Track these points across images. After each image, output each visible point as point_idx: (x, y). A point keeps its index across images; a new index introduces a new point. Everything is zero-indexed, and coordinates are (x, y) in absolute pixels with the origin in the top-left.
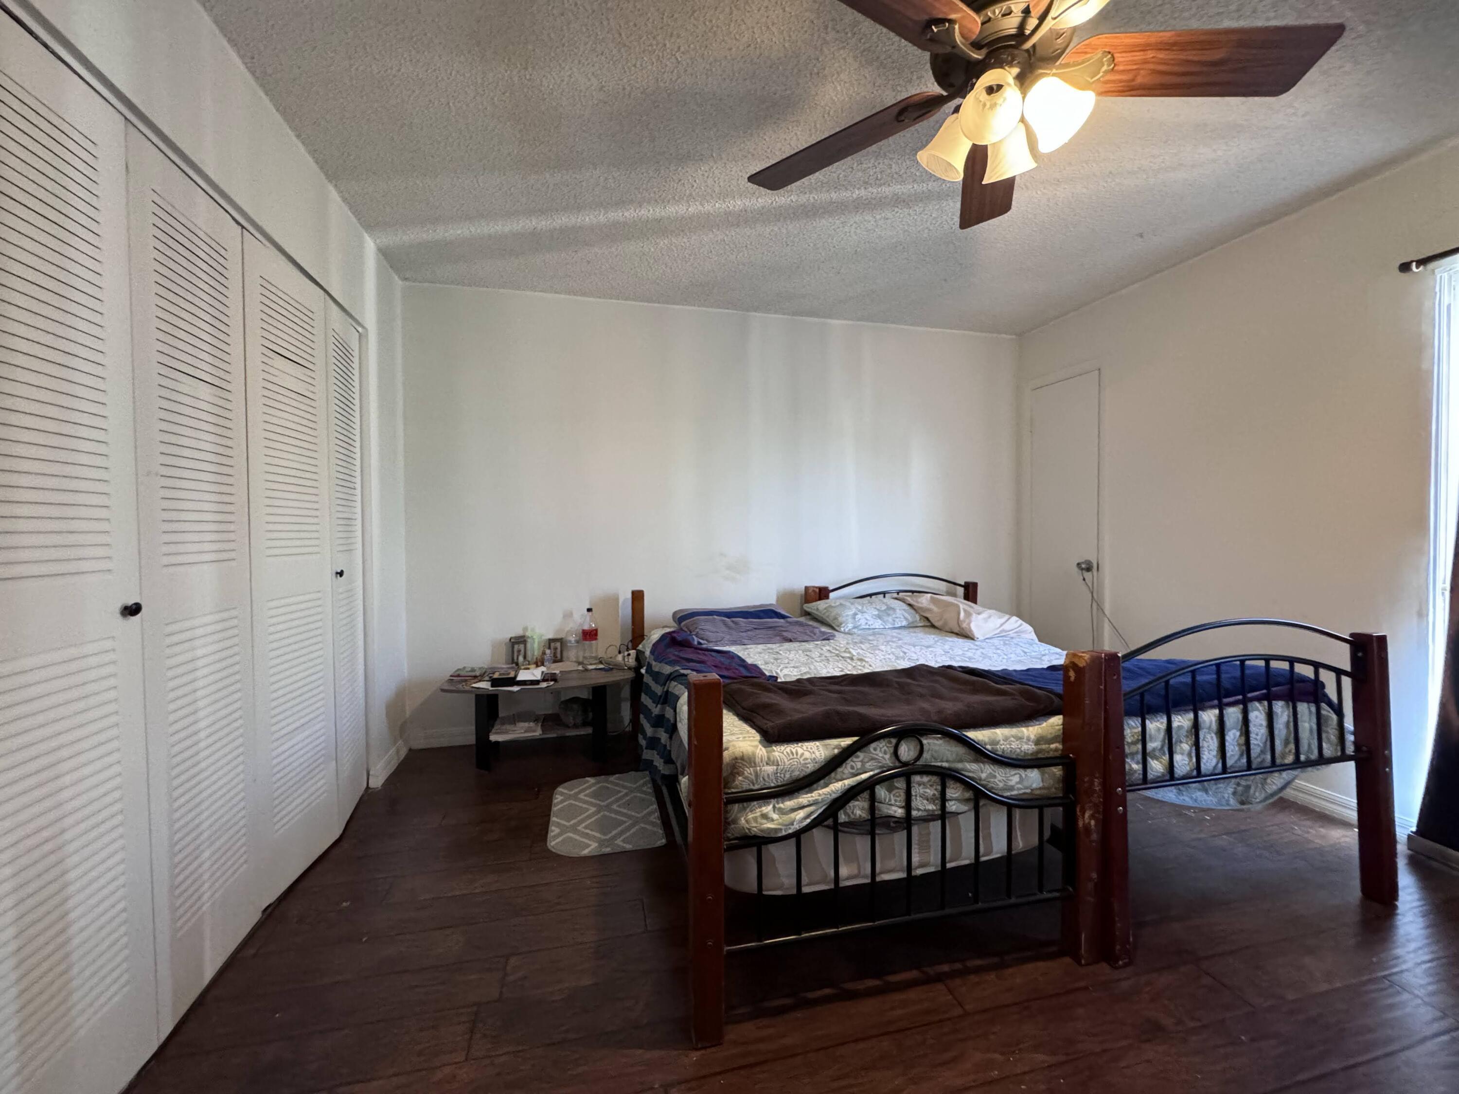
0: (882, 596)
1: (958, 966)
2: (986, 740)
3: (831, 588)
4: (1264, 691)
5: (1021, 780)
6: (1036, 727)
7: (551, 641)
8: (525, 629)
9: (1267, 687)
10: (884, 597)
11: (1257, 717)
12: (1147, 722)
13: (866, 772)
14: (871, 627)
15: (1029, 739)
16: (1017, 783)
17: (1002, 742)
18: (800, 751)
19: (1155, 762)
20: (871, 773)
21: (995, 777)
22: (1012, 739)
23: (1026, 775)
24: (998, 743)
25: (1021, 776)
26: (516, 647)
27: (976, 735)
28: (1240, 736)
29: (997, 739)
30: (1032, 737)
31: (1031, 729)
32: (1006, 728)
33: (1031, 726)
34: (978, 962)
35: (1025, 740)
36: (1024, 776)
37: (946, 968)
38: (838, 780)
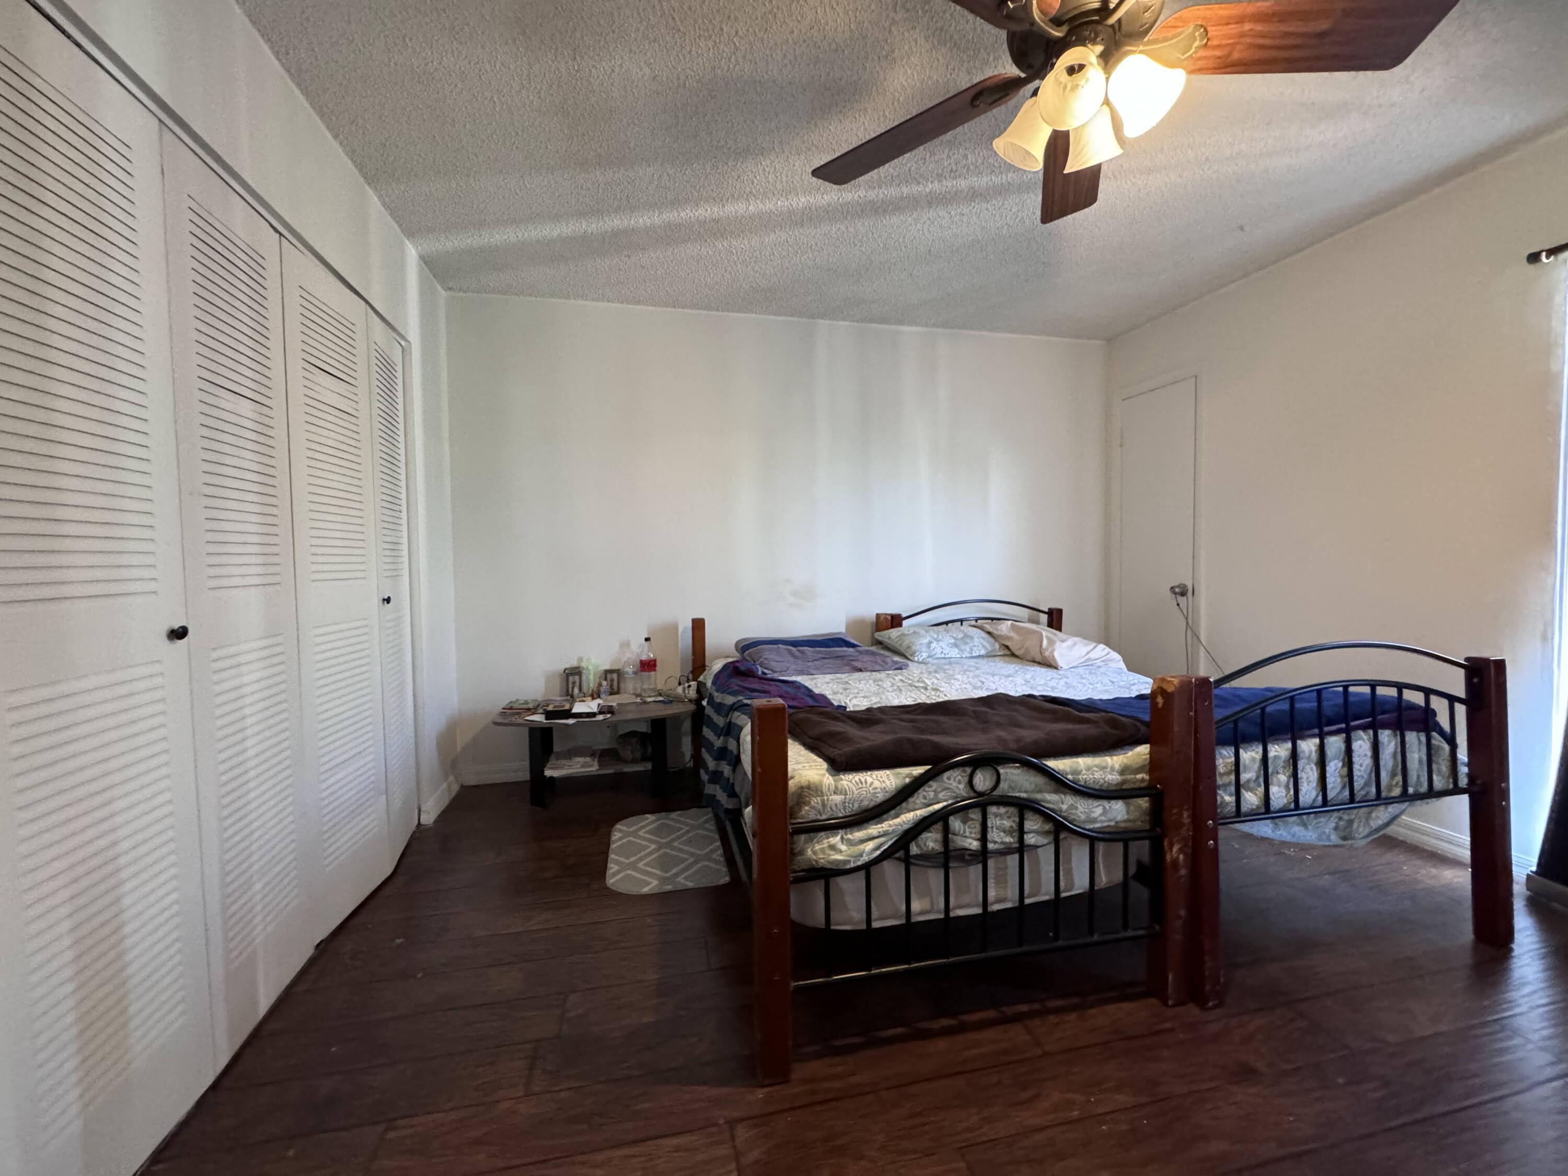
0: (959, 623)
1: (1037, 1006)
2: (1068, 770)
3: (904, 615)
4: (1370, 719)
5: (1105, 812)
6: (1121, 756)
7: (607, 672)
8: (580, 659)
9: (1373, 714)
10: (962, 624)
11: (1361, 746)
12: (1241, 751)
13: (938, 803)
14: (947, 656)
15: (1113, 769)
16: (1101, 815)
17: (1084, 772)
18: (869, 780)
19: (1250, 794)
20: (945, 804)
21: (1076, 808)
22: (1095, 769)
23: (1110, 807)
24: (1079, 773)
25: (1104, 808)
26: (571, 678)
27: (1054, 764)
28: (1343, 766)
29: (1079, 769)
30: (1117, 766)
31: (1115, 758)
32: (1089, 756)
33: (1116, 755)
34: (1060, 1003)
35: (1109, 770)
36: (1107, 807)
37: (1024, 1008)
38: (909, 811)
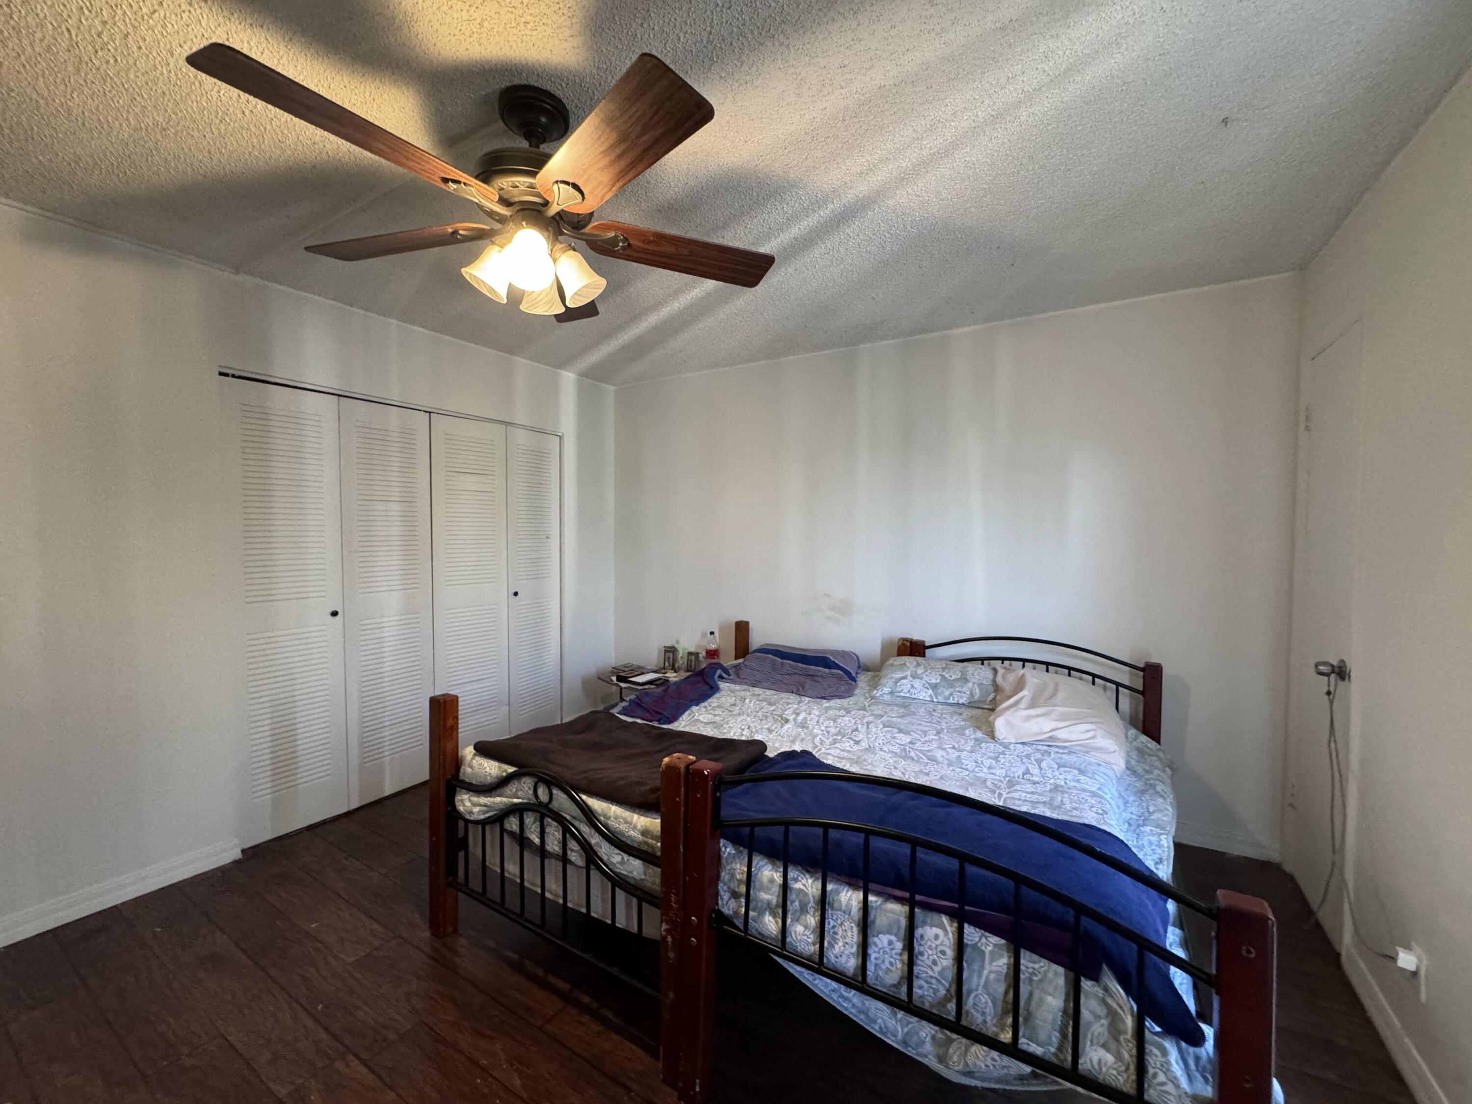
2: (600, 811)
3: (927, 644)
5: (622, 862)
6: (648, 819)
7: (690, 654)
9: (962, 902)
13: (518, 798)
14: (913, 696)
15: (635, 828)
16: (619, 863)
17: (612, 819)
18: (486, 765)
19: (771, 918)
20: (521, 800)
21: (601, 847)
22: (622, 820)
23: (628, 860)
24: (609, 818)
25: (623, 859)
27: (595, 804)
29: (609, 815)
30: (639, 827)
31: (642, 818)
32: (621, 807)
33: (638, 814)
35: (632, 826)
36: (626, 859)
38: (499, 796)
